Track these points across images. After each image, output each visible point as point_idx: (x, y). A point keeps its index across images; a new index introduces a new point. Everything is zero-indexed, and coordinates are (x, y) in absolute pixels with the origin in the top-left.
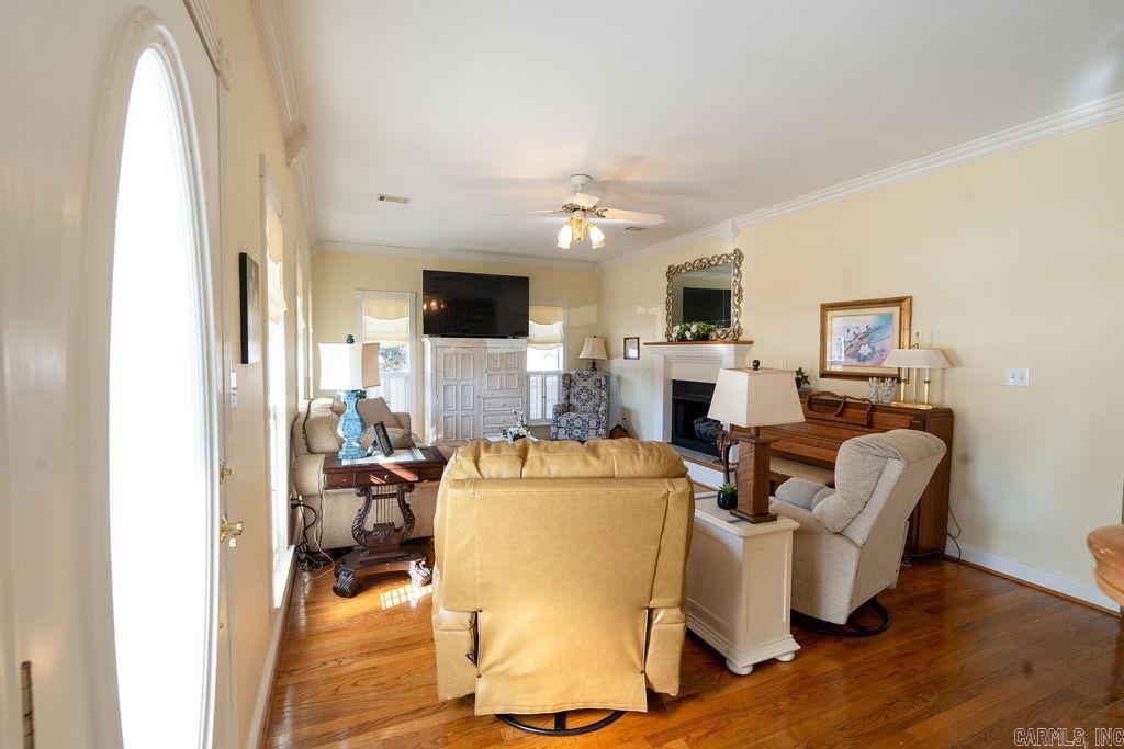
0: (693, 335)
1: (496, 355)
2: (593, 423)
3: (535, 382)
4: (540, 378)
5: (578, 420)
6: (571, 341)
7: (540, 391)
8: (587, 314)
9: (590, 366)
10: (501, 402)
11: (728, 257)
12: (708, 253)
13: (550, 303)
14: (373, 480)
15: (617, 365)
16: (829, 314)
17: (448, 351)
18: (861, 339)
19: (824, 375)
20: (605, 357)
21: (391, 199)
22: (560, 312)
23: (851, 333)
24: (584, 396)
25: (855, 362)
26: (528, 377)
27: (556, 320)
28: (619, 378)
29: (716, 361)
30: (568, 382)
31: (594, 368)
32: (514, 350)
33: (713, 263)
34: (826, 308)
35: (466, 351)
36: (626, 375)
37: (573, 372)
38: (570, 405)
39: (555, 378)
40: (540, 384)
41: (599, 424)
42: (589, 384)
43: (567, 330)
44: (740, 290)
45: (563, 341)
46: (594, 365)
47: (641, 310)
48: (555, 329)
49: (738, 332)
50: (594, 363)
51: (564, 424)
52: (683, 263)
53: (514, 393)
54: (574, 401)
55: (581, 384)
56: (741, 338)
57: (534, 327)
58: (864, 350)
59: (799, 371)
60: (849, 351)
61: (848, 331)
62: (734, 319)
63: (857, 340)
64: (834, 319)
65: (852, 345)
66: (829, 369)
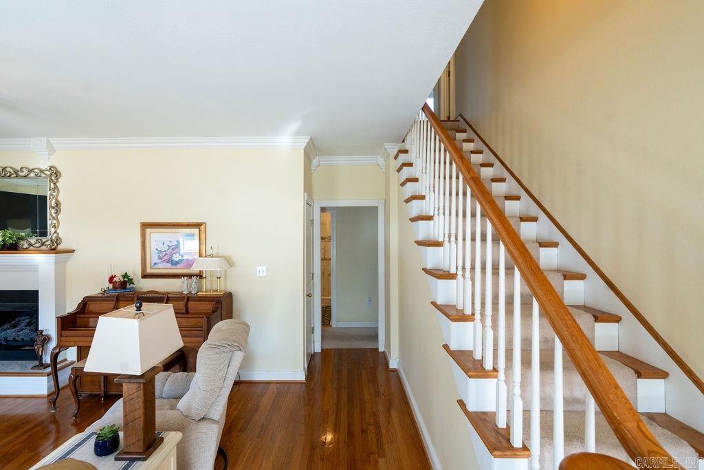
11: (42, 171)
12: (15, 164)
16: (148, 231)
18: (173, 249)
19: (145, 276)
23: (166, 245)
25: (169, 265)
29: (34, 269)
33: (22, 174)
34: (145, 226)
44: (58, 204)
49: (58, 241)
56: (60, 247)
58: (176, 258)
59: (126, 276)
60: (165, 258)
61: (164, 244)
62: (51, 230)
63: (171, 250)
64: (152, 234)
65: (166, 254)
66: (149, 271)
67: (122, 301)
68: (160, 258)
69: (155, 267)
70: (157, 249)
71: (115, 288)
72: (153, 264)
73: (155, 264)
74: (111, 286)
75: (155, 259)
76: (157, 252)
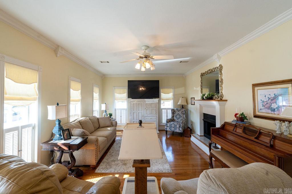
0: (206, 97)
1: (148, 104)
2: (178, 126)
3: (164, 112)
4: (165, 110)
5: (173, 125)
6: (175, 99)
7: (165, 114)
8: (181, 90)
9: (181, 107)
10: (150, 118)
11: (218, 68)
12: (211, 67)
13: (168, 87)
14: (55, 148)
15: (190, 107)
16: (256, 88)
17: (134, 103)
18: (272, 100)
19: (256, 116)
20: (186, 104)
21: (104, 62)
22: (172, 90)
23: (267, 97)
24: (178, 117)
25: (270, 111)
26: (162, 110)
27: (170, 93)
28: (190, 111)
29: (214, 107)
30: (173, 111)
31: (183, 108)
32: (154, 102)
33: (213, 71)
34: (254, 86)
35: (139, 103)
36: (192, 110)
37: (175, 109)
38: (173, 119)
39: (171, 111)
40: (165, 112)
41: (180, 126)
42: (180, 113)
43: (174, 95)
44: (222, 79)
45: (173, 99)
46: (183, 107)
47: (195, 88)
48: (171, 95)
49: (222, 96)
50: (183, 106)
51: (169, 126)
52: (204, 72)
53: (154, 115)
54: (175, 118)
55: (177, 113)
56: (223, 99)
57: (163, 95)
58: (274, 106)
59: (242, 114)
60: (267, 106)
61: (265, 96)
62: (220, 91)
63: (270, 101)
64: (258, 90)
65: (267, 103)
66: (258, 113)
67: (238, 128)
68: (263, 106)
69: (261, 111)
70: (261, 100)
71: (237, 120)
72: (259, 109)
73: (261, 109)
74: (236, 119)
75: (261, 106)
76: (261, 101)
